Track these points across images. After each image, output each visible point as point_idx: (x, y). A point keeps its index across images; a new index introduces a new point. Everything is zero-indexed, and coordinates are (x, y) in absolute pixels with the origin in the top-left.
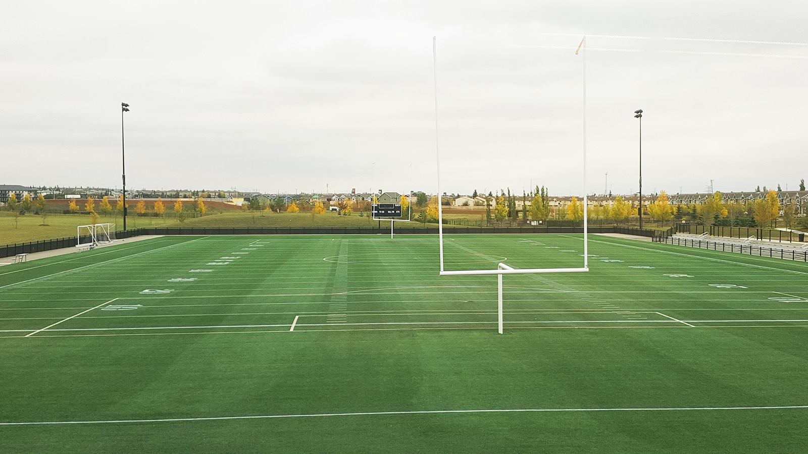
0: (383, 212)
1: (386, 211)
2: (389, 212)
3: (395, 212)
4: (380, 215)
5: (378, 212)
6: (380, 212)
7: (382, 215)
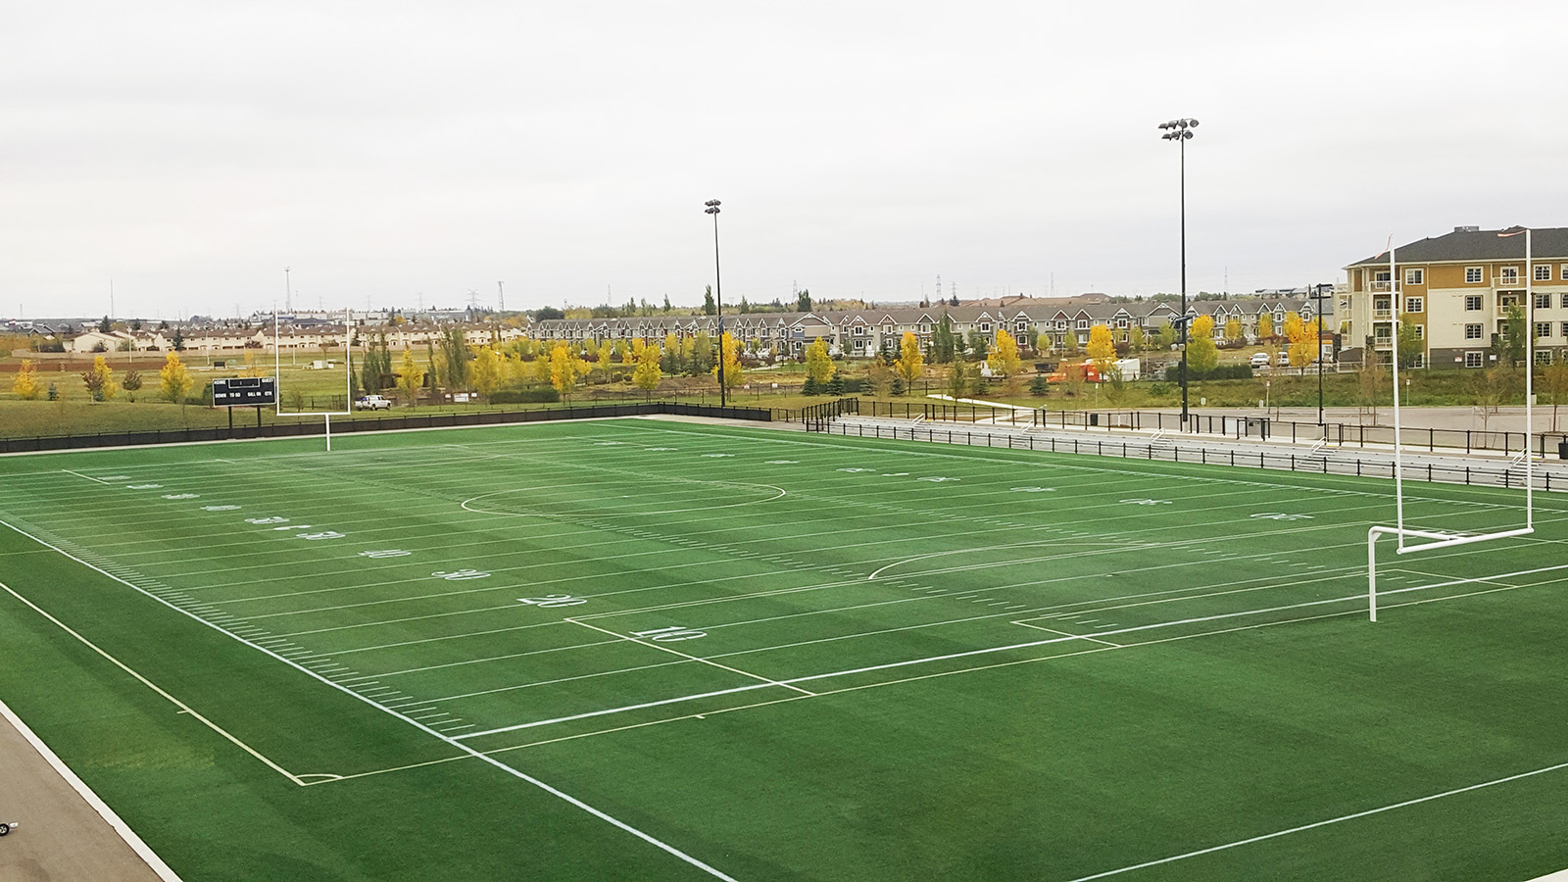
0: (238, 395)
1: (244, 393)
2: (250, 394)
3: (263, 394)
4: (233, 401)
5: (228, 395)
6: (232, 395)
7: (236, 401)
